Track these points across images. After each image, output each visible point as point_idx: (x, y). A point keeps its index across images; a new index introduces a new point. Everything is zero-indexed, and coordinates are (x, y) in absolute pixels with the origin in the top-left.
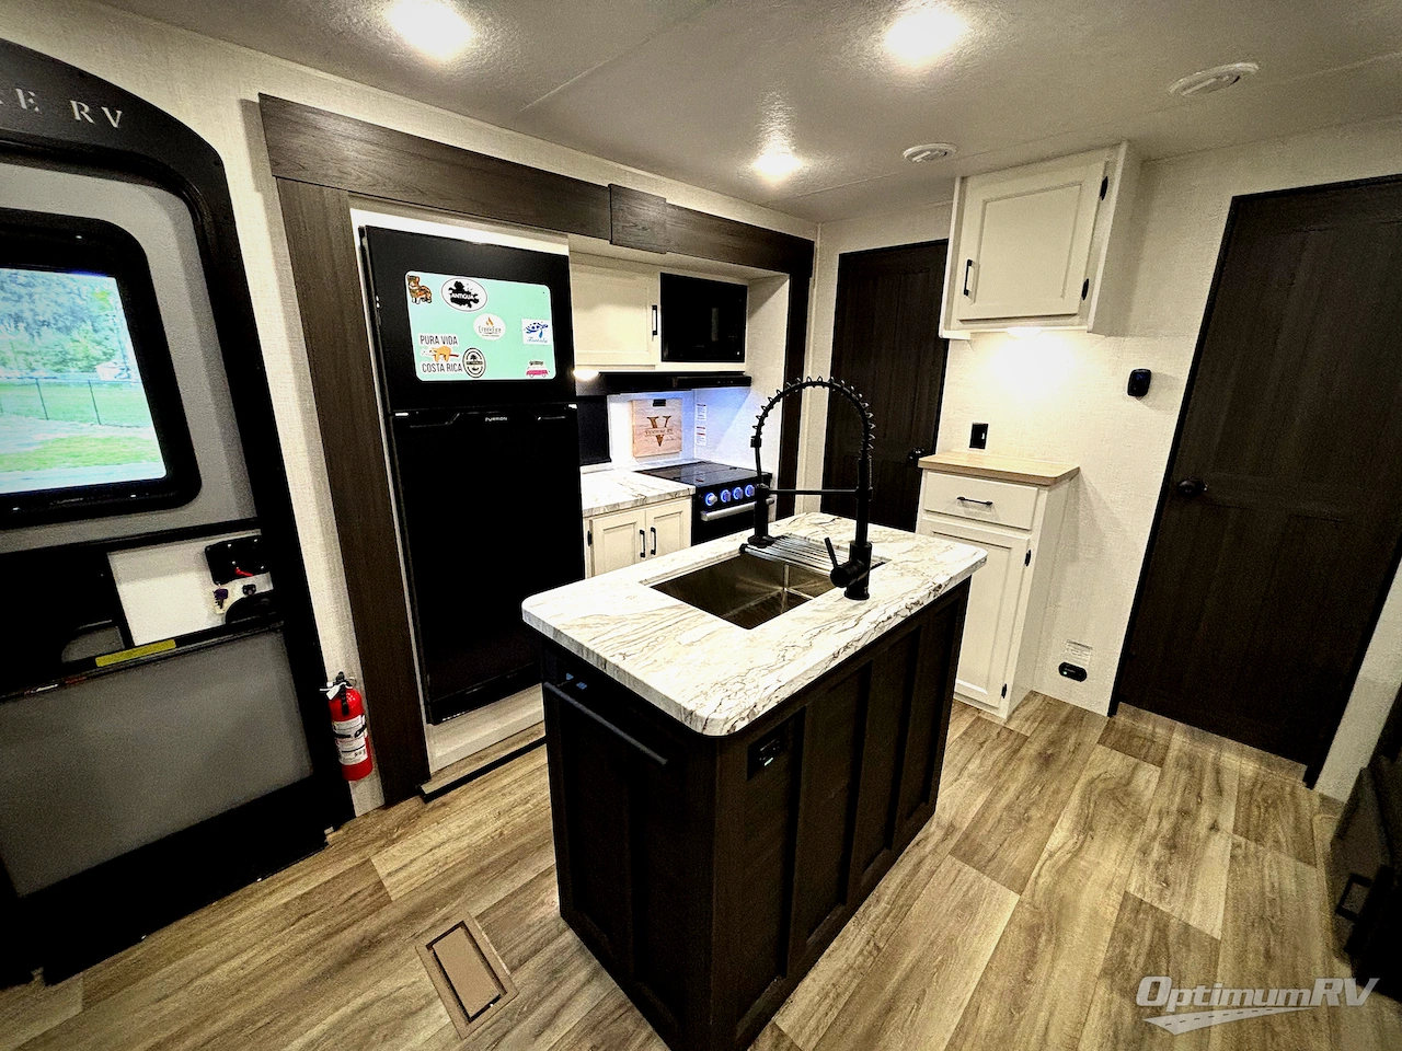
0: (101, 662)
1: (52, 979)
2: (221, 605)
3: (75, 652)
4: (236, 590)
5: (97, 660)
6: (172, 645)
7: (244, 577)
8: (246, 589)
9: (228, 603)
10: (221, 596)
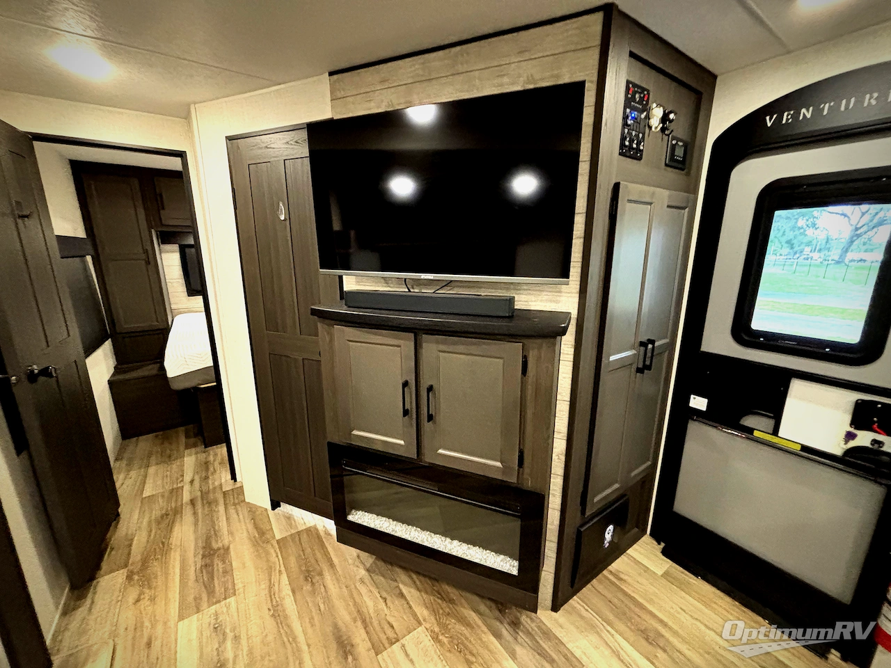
0: (756, 433)
1: (665, 553)
2: (846, 442)
3: (749, 421)
4: (864, 438)
5: (755, 431)
6: (799, 447)
7: (879, 433)
8: (875, 442)
9: (852, 444)
10: (850, 436)
